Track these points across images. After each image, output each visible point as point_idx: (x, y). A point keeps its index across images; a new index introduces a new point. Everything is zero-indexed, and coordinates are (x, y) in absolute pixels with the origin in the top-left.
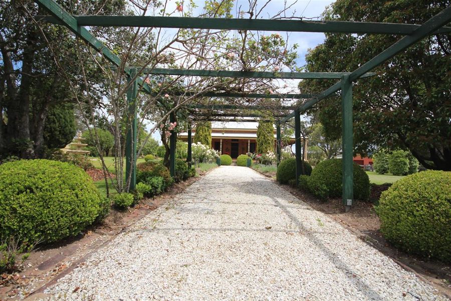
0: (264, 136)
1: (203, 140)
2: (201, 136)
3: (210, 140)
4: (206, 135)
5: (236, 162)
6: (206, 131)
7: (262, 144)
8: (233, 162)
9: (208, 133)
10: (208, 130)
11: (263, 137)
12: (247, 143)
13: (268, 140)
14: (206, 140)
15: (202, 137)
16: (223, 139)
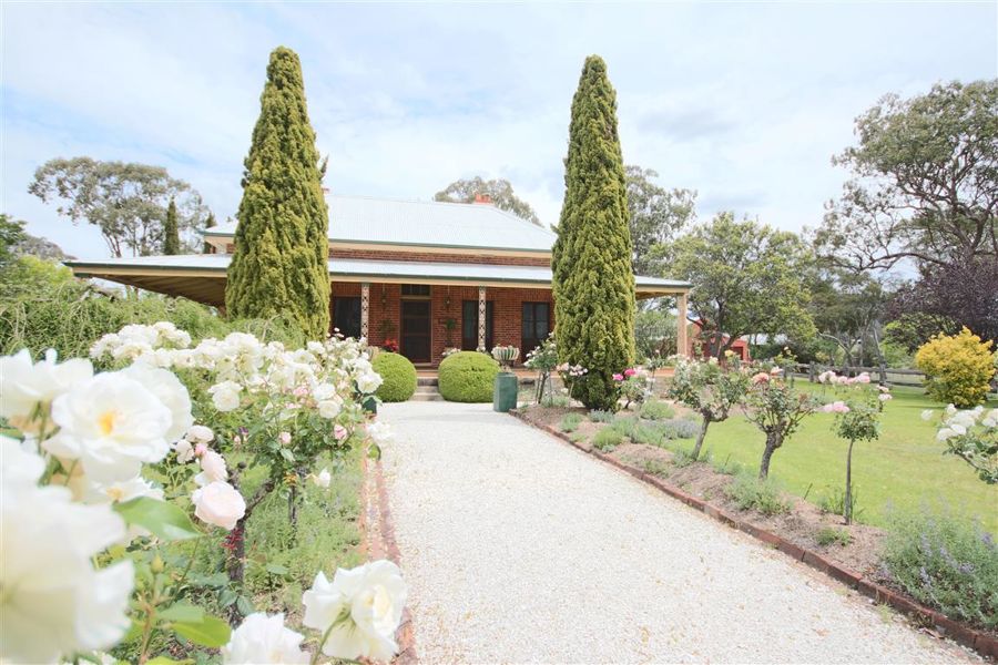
0: (600, 270)
1: (281, 289)
2: (272, 264)
3: (323, 291)
4: (300, 262)
5: (435, 383)
6: (297, 237)
7: (591, 311)
8: (422, 383)
9: (309, 251)
10: (309, 234)
11: (593, 275)
12: (477, 304)
13: (618, 289)
14: (298, 288)
15: (274, 272)
16: (373, 287)
